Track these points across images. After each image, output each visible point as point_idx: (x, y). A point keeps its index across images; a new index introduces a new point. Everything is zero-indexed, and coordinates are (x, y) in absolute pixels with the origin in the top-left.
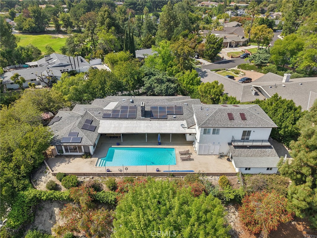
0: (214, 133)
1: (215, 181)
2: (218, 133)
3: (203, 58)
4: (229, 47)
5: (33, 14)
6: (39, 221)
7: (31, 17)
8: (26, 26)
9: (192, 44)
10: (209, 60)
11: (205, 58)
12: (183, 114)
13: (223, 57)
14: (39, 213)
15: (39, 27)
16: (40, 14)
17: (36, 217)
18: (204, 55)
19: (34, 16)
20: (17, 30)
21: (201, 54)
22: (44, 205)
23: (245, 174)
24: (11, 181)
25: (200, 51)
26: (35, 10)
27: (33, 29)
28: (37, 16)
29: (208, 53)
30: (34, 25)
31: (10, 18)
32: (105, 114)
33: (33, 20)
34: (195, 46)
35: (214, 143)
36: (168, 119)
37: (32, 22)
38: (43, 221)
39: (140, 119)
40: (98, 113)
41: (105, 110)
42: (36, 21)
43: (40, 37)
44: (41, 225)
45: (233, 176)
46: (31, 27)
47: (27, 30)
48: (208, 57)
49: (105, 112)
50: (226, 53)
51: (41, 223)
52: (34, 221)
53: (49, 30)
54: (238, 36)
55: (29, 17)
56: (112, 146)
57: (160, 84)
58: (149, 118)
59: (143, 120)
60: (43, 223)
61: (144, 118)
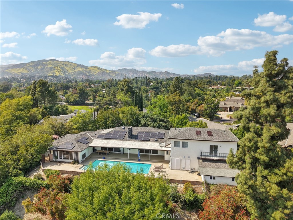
0: (183, 146)
1: (181, 188)
2: (187, 147)
3: (203, 117)
4: (229, 112)
5: (79, 92)
6: (18, 207)
7: (77, 94)
8: (72, 99)
9: (193, 106)
10: (208, 119)
11: (205, 117)
12: (164, 138)
13: (222, 117)
14: (21, 200)
15: (81, 100)
16: (84, 92)
17: (17, 203)
18: (203, 114)
19: (79, 93)
20: (65, 102)
21: (201, 114)
22: (27, 194)
23: (210, 184)
24: (9, 167)
25: (200, 111)
26: (81, 89)
27: (77, 102)
28: (81, 93)
29: (207, 112)
30: (78, 99)
31: (63, 96)
32: (99, 136)
33: (78, 95)
34: (196, 108)
35: (184, 157)
36: (150, 141)
37: (77, 97)
38: (21, 208)
39: (127, 140)
40: (94, 134)
41: (100, 133)
42: (80, 96)
43: (80, 107)
44: (18, 211)
45: (199, 185)
46: (75, 100)
47: (72, 103)
48: (207, 116)
49: (100, 134)
50: (226, 115)
51: (19, 209)
52: (14, 206)
53: (88, 103)
54: (238, 103)
55: (76, 93)
56: (99, 159)
57: (153, 122)
58: (134, 140)
59: (129, 140)
60: (21, 209)
61: (130, 139)
